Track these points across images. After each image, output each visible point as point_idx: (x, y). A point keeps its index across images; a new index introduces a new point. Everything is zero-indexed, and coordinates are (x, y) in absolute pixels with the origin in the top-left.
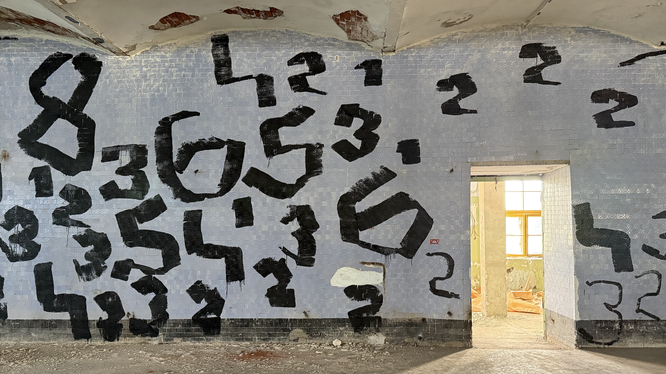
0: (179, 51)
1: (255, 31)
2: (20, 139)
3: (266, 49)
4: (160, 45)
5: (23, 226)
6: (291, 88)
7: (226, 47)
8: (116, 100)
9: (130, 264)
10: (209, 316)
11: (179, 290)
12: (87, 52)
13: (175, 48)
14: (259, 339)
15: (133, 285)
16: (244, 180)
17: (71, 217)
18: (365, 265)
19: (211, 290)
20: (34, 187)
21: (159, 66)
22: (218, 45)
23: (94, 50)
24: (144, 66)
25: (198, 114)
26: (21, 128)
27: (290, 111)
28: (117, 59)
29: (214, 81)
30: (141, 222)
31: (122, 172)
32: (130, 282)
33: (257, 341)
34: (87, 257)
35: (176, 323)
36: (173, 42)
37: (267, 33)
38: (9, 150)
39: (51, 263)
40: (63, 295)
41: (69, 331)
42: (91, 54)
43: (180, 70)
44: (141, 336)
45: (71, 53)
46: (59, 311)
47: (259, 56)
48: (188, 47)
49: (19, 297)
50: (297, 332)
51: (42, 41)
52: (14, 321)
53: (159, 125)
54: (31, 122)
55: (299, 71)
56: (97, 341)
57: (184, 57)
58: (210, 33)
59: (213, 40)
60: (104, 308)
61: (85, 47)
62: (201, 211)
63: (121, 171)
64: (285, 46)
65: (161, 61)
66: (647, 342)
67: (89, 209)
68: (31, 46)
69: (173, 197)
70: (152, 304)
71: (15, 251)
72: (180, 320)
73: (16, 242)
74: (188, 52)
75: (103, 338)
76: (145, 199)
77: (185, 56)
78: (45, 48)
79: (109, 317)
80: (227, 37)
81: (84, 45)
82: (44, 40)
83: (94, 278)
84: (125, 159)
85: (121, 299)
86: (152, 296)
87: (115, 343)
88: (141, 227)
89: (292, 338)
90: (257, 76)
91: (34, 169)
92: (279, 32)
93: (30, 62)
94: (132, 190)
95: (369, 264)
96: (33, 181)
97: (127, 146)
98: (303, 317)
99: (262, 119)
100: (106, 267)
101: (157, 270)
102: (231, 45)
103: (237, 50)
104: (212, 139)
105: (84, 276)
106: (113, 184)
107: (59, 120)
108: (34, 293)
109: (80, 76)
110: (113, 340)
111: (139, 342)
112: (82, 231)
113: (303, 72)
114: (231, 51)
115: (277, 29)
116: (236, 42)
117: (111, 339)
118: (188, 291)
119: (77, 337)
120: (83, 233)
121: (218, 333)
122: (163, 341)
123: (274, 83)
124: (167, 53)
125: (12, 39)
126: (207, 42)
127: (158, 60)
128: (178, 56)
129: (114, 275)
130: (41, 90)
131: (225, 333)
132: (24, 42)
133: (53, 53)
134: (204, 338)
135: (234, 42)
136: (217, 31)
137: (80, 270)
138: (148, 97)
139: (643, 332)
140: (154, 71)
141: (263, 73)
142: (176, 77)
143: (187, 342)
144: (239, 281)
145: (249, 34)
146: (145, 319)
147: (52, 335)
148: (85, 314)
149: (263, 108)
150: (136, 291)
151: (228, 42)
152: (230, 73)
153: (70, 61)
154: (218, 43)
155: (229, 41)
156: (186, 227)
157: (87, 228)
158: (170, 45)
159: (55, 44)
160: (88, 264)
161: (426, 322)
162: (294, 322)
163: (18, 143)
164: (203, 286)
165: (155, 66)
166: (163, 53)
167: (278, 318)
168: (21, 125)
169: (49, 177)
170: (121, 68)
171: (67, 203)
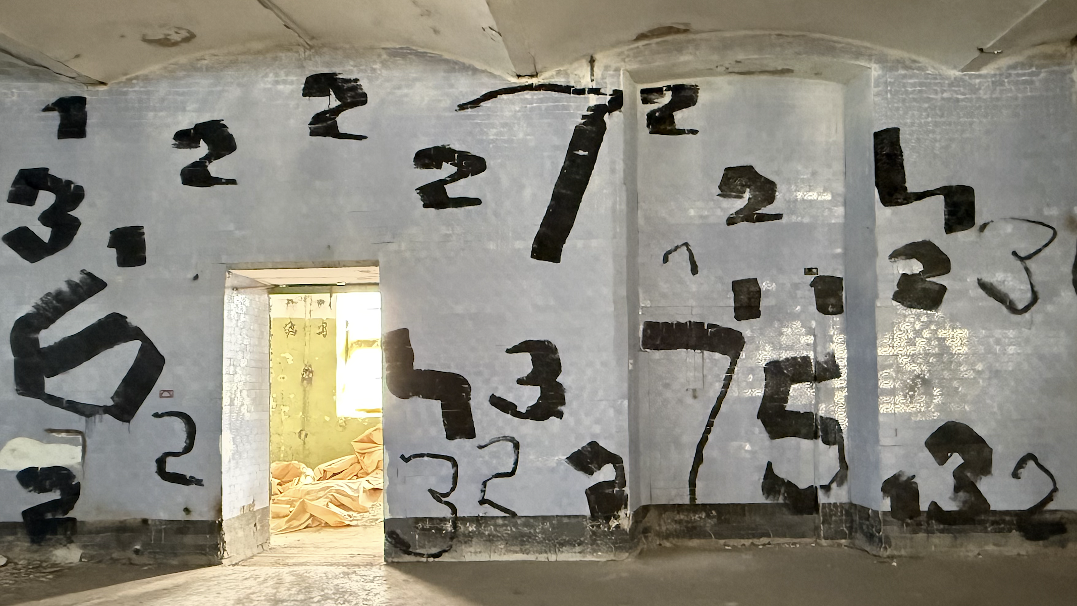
18: (54, 434)
66: (495, 552)
95: (59, 431)
139: (489, 535)
161: (149, 525)
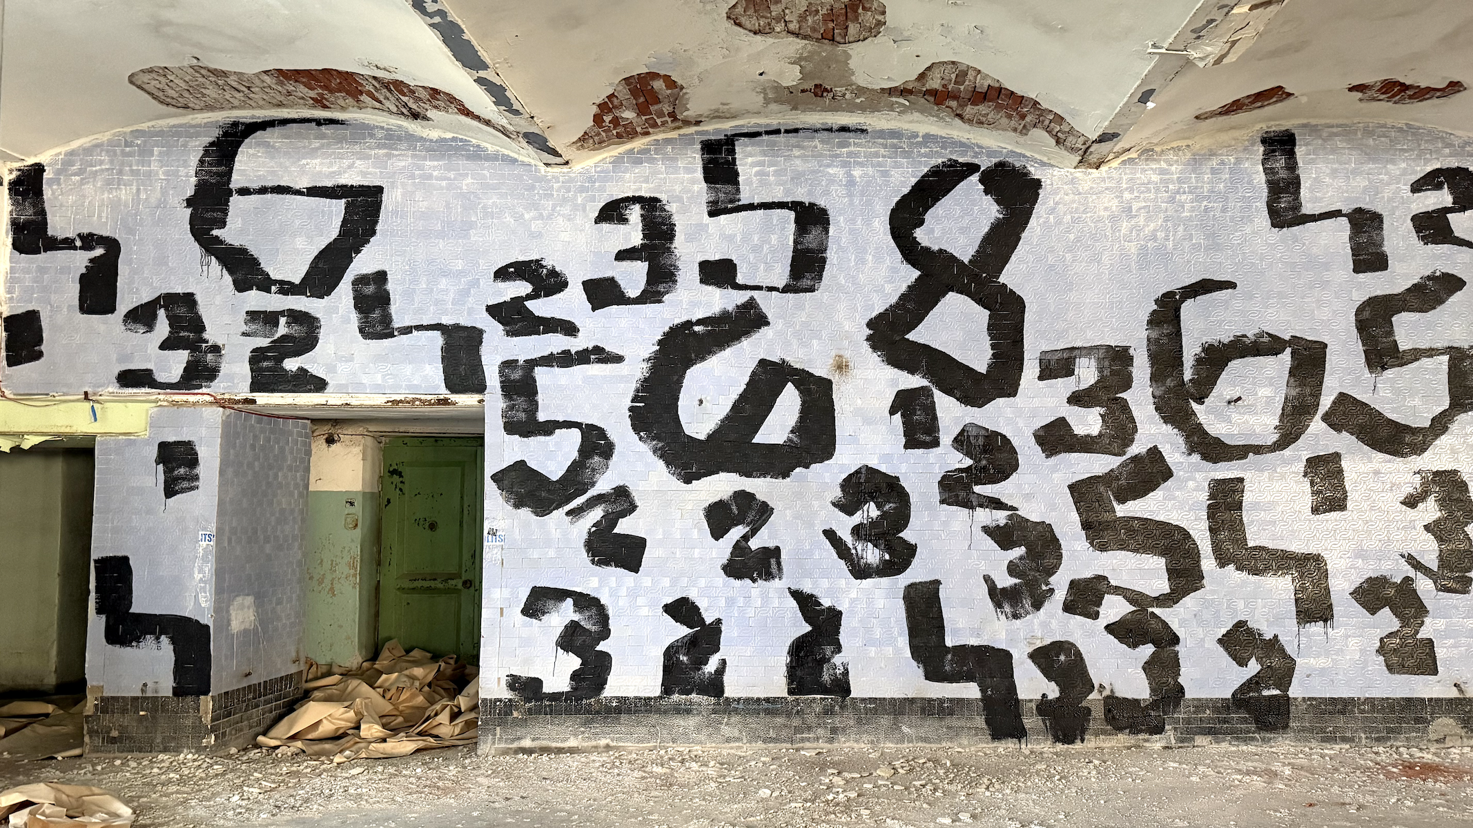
0: (1197, 161)
1: (1346, 125)
2: (871, 332)
3: (1370, 159)
4: (1158, 149)
5: (879, 507)
6: (1418, 236)
7: (1291, 154)
8: (1069, 256)
9: (1103, 587)
10: (1266, 693)
11: (1203, 640)
12: (1010, 160)
13: (1189, 156)
14: (1367, 738)
15: (1110, 628)
16: (1326, 418)
17: (978, 489)
19: (1267, 639)
20: (900, 429)
21: (1157, 190)
22: (1274, 151)
23: (1024, 156)
24: (1127, 189)
25: (1231, 285)
26: (873, 311)
27: (1415, 281)
28: (1071, 174)
29: (1263, 219)
30: (1122, 501)
31: (1079, 401)
32: (1103, 621)
33: (1364, 741)
34: (1012, 569)
35: (1200, 705)
36: (1183, 143)
37: (1371, 129)
38: (847, 354)
39: (937, 583)
40: (963, 648)
41: (980, 722)
42: (1017, 165)
43: (1199, 199)
44: (1130, 732)
45: (976, 161)
46: (958, 681)
47: (1355, 172)
48: (1214, 155)
49: (872, 651)
50: (1444, 724)
51: (917, 136)
52: (863, 700)
53: (1155, 307)
54: (893, 300)
55: (1433, 204)
56: (1039, 744)
57: (1207, 174)
58: (1258, 127)
59: (1264, 141)
60: (1049, 675)
61: (1004, 150)
62: (1241, 480)
63: (1077, 399)
64: (1406, 155)
65: (1161, 179)
67: (1014, 474)
68: (894, 146)
69: (1184, 450)
70: (1148, 667)
71: (865, 556)
72: (1207, 700)
73: (865, 539)
74: (1214, 162)
75: (1050, 737)
76: (1128, 456)
77: (1208, 171)
78: (923, 151)
79: (1061, 693)
80: (1293, 135)
81: (1003, 145)
82: (921, 134)
83: (1028, 613)
84: (1087, 374)
85: (1084, 656)
86: (1148, 650)
87: (1076, 747)
88: (1122, 510)
89: (1432, 736)
90: (1350, 211)
91: (900, 394)
92: (1393, 127)
93: (892, 179)
94: (1100, 435)
96: (898, 417)
97: (1091, 348)
98: (1454, 693)
99: (1360, 297)
100: (1052, 591)
101: (1156, 598)
102: (1300, 151)
103: (1312, 162)
104: (1261, 334)
105: (1007, 608)
106: (1061, 423)
107: (952, 296)
108: (903, 642)
109: (995, 207)
110: (1072, 742)
111: (1126, 744)
112: (1001, 517)
113: (1440, 207)
114: (1300, 164)
115: (1389, 122)
116: (1310, 144)
117: (1068, 739)
118: (1220, 641)
119: (998, 734)
120: (1002, 522)
121: (1286, 727)
122: (1173, 741)
123: (1385, 226)
124: (1172, 165)
125: (856, 130)
126: (1253, 144)
127: (1155, 178)
128: (1194, 171)
129: (1069, 608)
130: (914, 235)
131: (1297, 727)
132: (879, 138)
133: (940, 161)
134: (1258, 736)
135: (1307, 145)
136: (1273, 123)
137: (998, 596)
138: (1133, 251)
140: (1145, 200)
141: (1363, 206)
142: (1190, 211)
143: (1223, 744)
144: (1321, 623)
145: (1335, 130)
146: (1136, 697)
147: (945, 730)
148: (1012, 688)
149: (1361, 275)
150: (1116, 641)
151: (1294, 145)
152: (1297, 205)
153: (975, 178)
154: (1275, 146)
155: (1297, 143)
156: (1212, 512)
157: (1010, 512)
158: (1179, 150)
159: (945, 142)
160: (1015, 585)
162: (1437, 705)
163: (867, 340)
164: (1250, 632)
165: (1149, 191)
166: (1164, 165)
167: (1405, 696)
168: (873, 304)
169: (931, 410)
170: (1080, 194)
171: (968, 462)
